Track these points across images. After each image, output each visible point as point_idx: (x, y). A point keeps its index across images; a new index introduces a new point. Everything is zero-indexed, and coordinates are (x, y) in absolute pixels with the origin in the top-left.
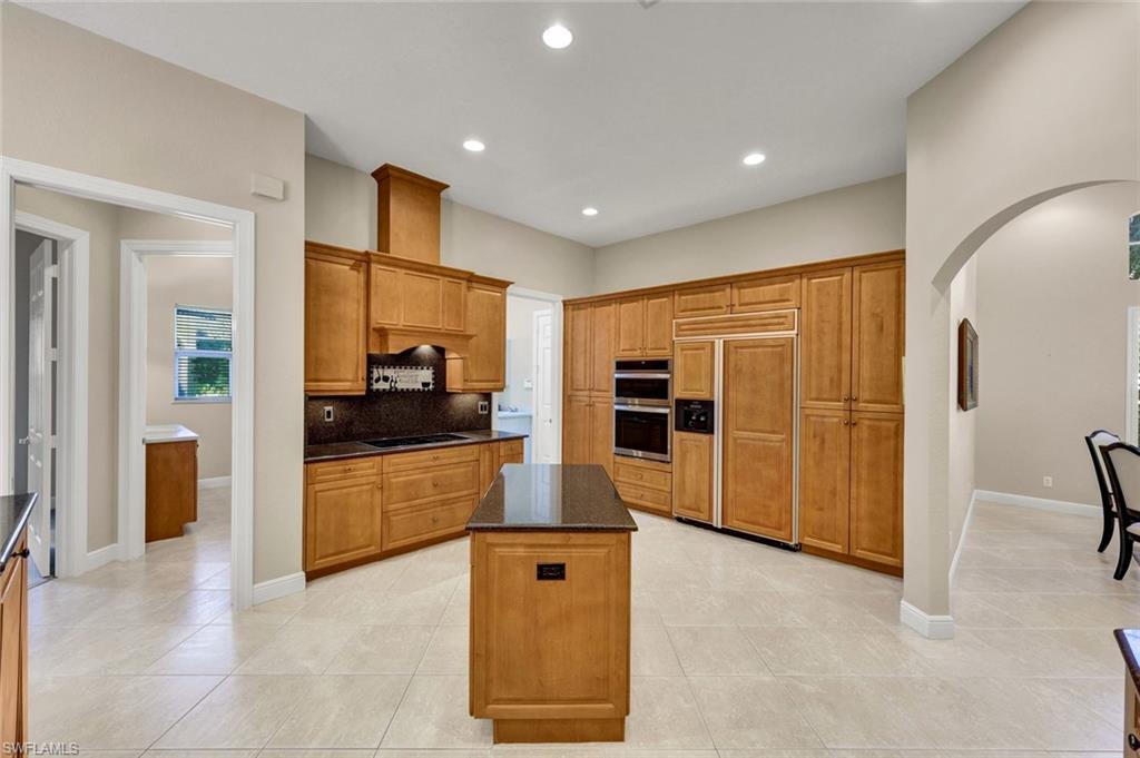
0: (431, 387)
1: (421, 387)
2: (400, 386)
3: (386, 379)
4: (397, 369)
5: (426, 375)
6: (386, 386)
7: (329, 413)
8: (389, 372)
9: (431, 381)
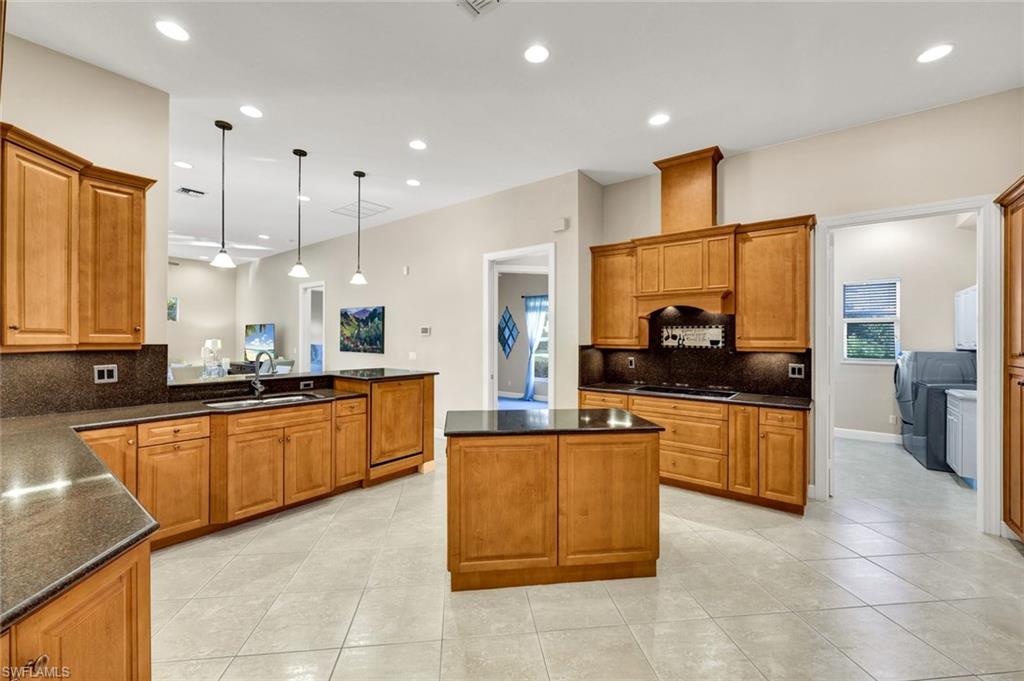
0: (720, 345)
1: (709, 345)
2: (687, 343)
3: (674, 337)
4: (685, 329)
5: (715, 333)
6: (674, 343)
7: (631, 362)
8: (678, 332)
9: (720, 339)
